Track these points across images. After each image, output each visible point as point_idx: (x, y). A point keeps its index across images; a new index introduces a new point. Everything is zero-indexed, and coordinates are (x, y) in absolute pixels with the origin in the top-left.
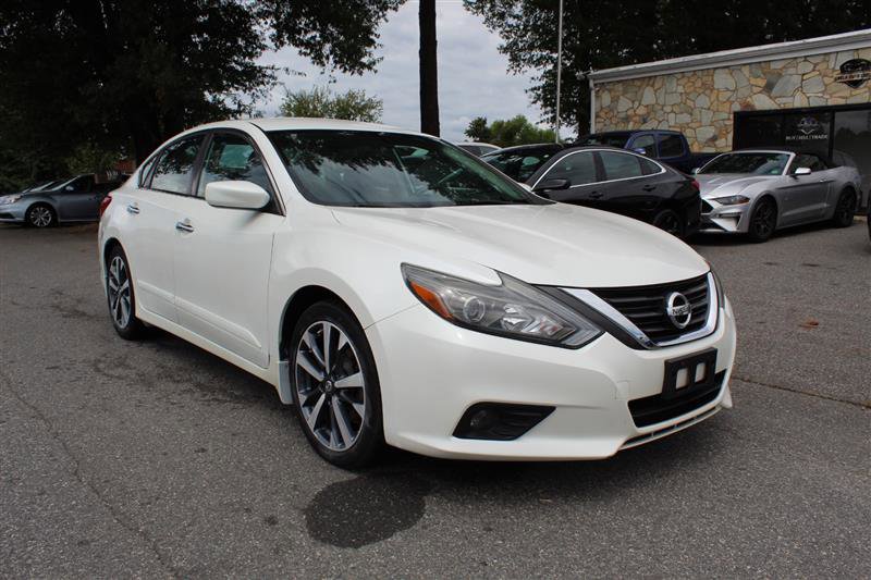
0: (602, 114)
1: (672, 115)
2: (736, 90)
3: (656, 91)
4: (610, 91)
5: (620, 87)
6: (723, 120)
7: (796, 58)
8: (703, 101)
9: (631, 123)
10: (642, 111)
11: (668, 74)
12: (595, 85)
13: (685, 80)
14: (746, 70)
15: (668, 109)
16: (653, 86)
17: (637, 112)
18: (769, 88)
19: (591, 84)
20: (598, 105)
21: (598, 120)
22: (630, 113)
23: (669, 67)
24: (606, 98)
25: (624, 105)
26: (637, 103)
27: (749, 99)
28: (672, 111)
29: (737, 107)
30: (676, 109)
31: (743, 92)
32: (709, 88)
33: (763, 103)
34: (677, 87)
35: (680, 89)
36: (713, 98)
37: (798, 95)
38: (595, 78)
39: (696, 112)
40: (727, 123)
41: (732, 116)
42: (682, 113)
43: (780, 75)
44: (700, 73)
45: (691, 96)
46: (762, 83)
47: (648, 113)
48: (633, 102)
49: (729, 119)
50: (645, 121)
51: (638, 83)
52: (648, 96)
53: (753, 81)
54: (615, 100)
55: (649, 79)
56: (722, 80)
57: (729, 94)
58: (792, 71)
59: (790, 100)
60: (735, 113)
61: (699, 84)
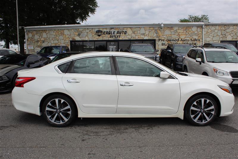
0: (29, 40)
1: (52, 41)
2: (70, 35)
3: (47, 34)
4: (31, 33)
5: (35, 32)
6: (67, 42)
7: (85, 28)
8: (61, 37)
9: (39, 43)
10: (42, 39)
11: (51, 29)
12: (26, 31)
13: (55, 32)
14: (73, 30)
15: (51, 39)
16: (46, 32)
17: (41, 39)
18: (79, 35)
19: (25, 30)
20: (28, 37)
21: (28, 41)
22: (39, 39)
24: (30, 35)
25: (36, 37)
26: (41, 37)
27: (74, 38)
28: (52, 40)
29: (71, 39)
30: (53, 39)
31: (72, 36)
32: (62, 34)
33: (77, 38)
34: (53, 33)
35: (54, 34)
36: (64, 36)
37: (86, 37)
38: (26, 29)
39: (59, 40)
40: (68, 43)
41: (70, 42)
42: (55, 40)
43: (82, 32)
44: (60, 30)
45: (58, 36)
46: (77, 34)
47: (45, 40)
48: (40, 37)
49: (69, 42)
50: (44, 42)
51: (41, 31)
52: (44, 35)
53: (75, 33)
54: (33, 36)
55: (45, 30)
56: (66, 32)
57: (68, 36)
58: (84, 31)
59: (84, 38)
60: (70, 41)
61: (60, 33)
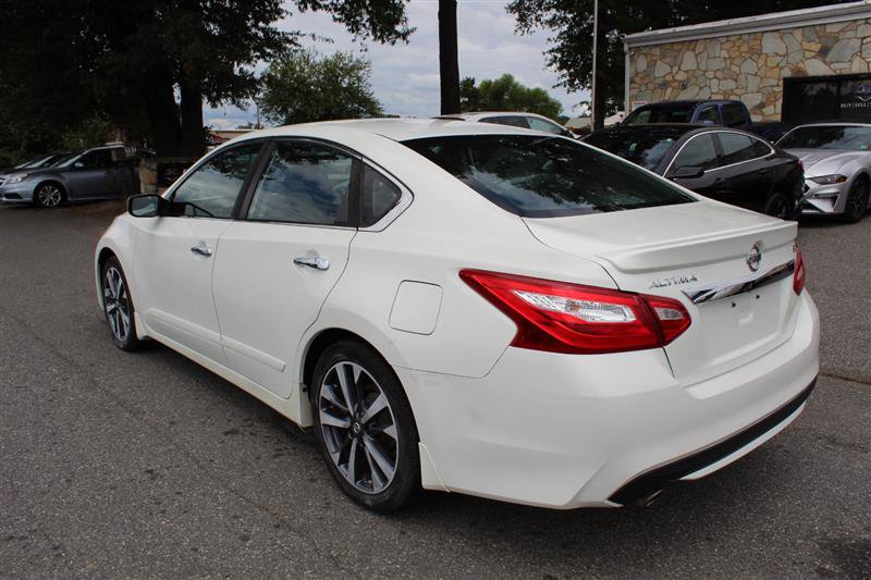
0: (637, 80)
1: (715, 81)
2: (786, 55)
3: (696, 56)
4: (645, 55)
5: (657, 51)
6: (773, 86)
7: (855, 21)
8: (749, 66)
9: (669, 90)
10: (681, 76)
11: (712, 37)
12: (630, 49)
13: (730, 44)
14: (798, 34)
15: (710, 74)
16: (694, 50)
17: (677, 77)
18: (823, 53)
19: (626, 48)
20: (633, 70)
21: (633, 85)
22: (669, 78)
23: (713, 30)
24: (642, 64)
25: (661, 70)
26: (676, 68)
27: (801, 65)
28: (715, 77)
29: (787, 73)
30: (719, 74)
31: (795, 58)
32: (756, 52)
33: (816, 68)
34: (720, 51)
35: (724, 54)
36: (761, 62)
37: (857, 61)
38: (630, 41)
39: (742, 77)
40: (775, 89)
41: (781, 83)
42: (725, 79)
43: (837, 40)
44: (746, 37)
45: (737, 61)
46: (816, 47)
47: (688, 79)
48: (672, 67)
49: (778, 85)
50: (684, 87)
51: (680, 47)
52: (689, 60)
53: (806, 46)
54: (652, 65)
55: (690, 43)
56: (771, 44)
57: (779, 59)
58: (849, 34)
59: (847, 65)
60: (785, 79)
61: (745, 48)
